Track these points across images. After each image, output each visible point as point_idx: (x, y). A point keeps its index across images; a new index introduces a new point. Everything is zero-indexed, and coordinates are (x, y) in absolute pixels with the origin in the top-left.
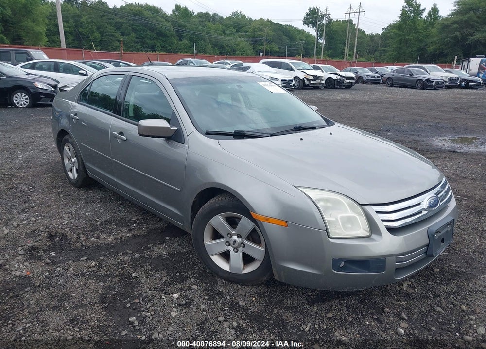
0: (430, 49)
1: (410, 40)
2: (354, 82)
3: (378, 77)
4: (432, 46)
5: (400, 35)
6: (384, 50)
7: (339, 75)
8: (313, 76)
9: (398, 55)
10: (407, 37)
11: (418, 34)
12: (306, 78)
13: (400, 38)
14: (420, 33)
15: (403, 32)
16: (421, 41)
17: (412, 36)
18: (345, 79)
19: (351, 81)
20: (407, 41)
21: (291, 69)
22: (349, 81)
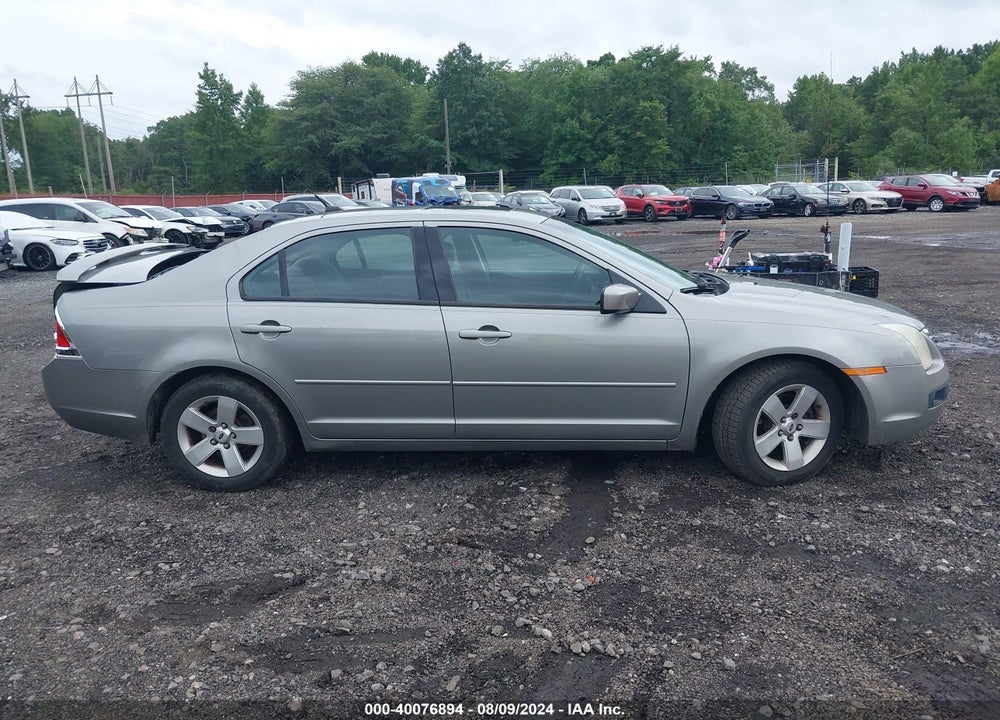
0: (270, 166)
1: (229, 150)
2: (222, 234)
3: (238, 222)
4: (272, 160)
5: (206, 143)
6: (165, 172)
7: (193, 223)
8: (145, 229)
9: (213, 180)
10: (221, 146)
11: (239, 140)
12: (131, 236)
13: (208, 148)
14: (243, 136)
15: (210, 135)
16: (247, 152)
17: (230, 144)
18: (207, 231)
19: (216, 234)
20: (222, 153)
21: (86, 219)
22: (213, 234)
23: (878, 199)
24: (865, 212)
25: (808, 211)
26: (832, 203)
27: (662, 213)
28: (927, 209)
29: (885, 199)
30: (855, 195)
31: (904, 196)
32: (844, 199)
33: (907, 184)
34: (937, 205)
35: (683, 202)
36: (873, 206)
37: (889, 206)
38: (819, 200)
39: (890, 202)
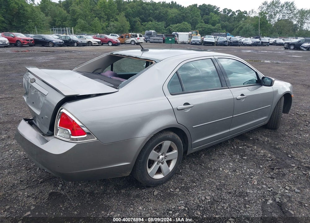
23: (95, 41)
24: (92, 45)
25: (76, 44)
26: (83, 42)
27: (24, 44)
28: (108, 45)
29: (97, 42)
30: (88, 40)
31: (101, 41)
32: (85, 41)
33: (101, 37)
34: (110, 44)
35: (31, 40)
36: (94, 43)
37: (98, 44)
38: (79, 41)
39: (98, 42)
